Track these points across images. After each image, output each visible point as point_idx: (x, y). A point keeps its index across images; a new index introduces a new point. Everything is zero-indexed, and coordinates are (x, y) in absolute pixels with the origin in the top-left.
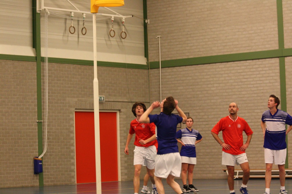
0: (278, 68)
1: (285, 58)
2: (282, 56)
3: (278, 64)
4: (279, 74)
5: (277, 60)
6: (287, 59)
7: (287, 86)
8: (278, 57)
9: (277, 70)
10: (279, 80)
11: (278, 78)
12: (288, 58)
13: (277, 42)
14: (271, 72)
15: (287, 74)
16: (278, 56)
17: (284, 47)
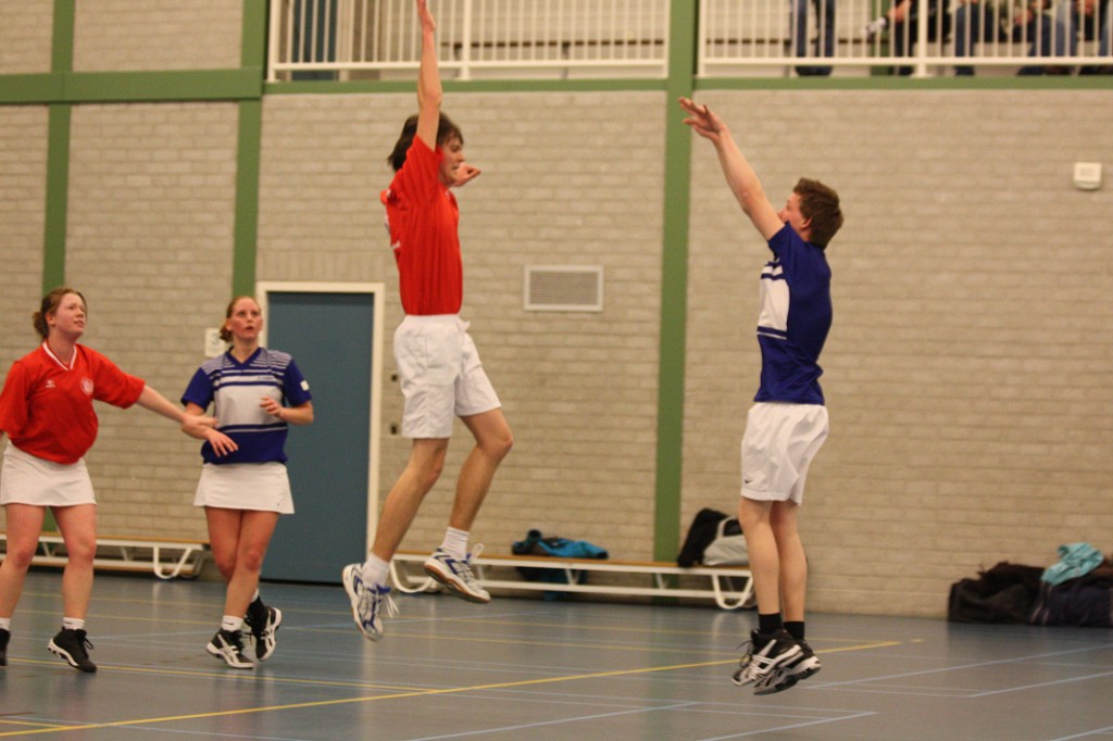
0: (44, 143)
1: (74, 109)
2: (59, 98)
3: (43, 131)
4: (42, 169)
5: (41, 115)
6: (80, 114)
7: (71, 217)
8: (46, 103)
9: (39, 154)
10: (42, 192)
11: (39, 185)
12: (83, 108)
13: (48, 44)
14: (13, 156)
15: (74, 168)
16: (46, 99)
17: (70, 66)
